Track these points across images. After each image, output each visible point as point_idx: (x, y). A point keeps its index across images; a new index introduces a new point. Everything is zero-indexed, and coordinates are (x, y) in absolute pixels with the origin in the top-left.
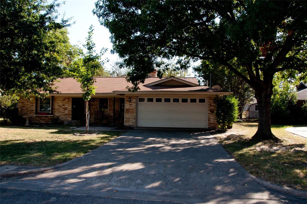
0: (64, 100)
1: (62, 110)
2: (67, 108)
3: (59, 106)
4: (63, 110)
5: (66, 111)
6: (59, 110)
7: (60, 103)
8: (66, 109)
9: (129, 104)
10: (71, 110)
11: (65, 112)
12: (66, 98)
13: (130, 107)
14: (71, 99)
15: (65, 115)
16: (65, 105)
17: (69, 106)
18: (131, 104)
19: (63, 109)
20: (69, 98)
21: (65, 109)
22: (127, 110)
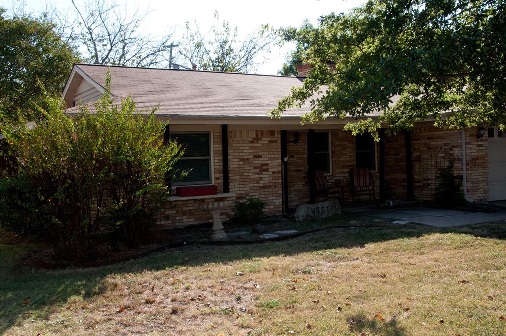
0: (257, 139)
1: (252, 174)
2: (267, 164)
3: (242, 160)
4: (255, 174)
5: (265, 175)
6: (241, 175)
7: (246, 151)
8: (265, 168)
9: (477, 143)
10: (280, 170)
11: (261, 179)
12: (262, 132)
13: (478, 151)
14: (278, 137)
15: (262, 188)
16: (261, 156)
17: (274, 159)
18: (480, 143)
19: (256, 168)
20: (272, 133)
21: (263, 168)
22: (474, 159)
